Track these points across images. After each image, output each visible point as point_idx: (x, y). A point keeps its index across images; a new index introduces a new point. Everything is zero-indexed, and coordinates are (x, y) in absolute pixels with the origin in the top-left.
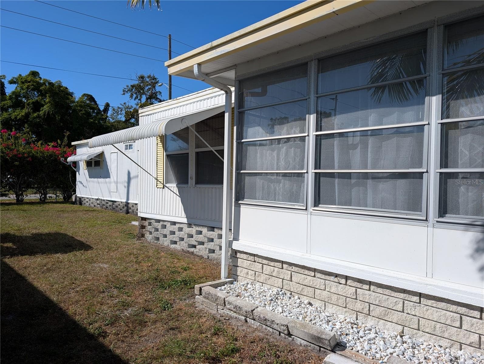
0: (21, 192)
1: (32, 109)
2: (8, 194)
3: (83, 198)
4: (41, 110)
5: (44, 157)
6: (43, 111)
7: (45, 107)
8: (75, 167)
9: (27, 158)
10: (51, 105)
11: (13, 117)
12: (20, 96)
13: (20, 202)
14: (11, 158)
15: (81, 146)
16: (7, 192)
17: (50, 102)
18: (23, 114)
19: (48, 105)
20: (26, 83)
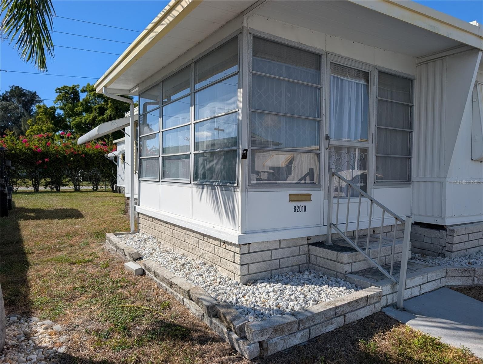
0: (78, 183)
1: (98, 113)
2: (68, 184)
3: (121, 187)
4: (105, 113)
5: (94, 154)
6: (106, 115)
7: (108, 111)
8: (116, 162)
9: (81, 154)
10: (112, 109)
11: (83, 121)
12: (89, 103)
13: (77, 190)
14: (69, 155)
15: (120, 143)
16: (67, 183)
17: (110, 107)
18: (91, 118)
19: (110, 109)
20: (93, 91)
